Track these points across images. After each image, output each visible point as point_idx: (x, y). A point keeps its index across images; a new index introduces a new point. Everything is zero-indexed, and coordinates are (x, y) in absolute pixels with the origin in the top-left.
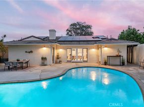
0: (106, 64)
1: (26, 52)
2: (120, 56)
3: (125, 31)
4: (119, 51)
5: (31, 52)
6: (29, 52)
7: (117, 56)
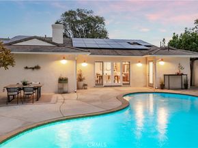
0: (162, 87)
1: (26, 68)
2: (182, 74)
3: (179, 35)
4: (180, 67)
5: (37, 68)
6: (33, 69)
7: (178, 74)
